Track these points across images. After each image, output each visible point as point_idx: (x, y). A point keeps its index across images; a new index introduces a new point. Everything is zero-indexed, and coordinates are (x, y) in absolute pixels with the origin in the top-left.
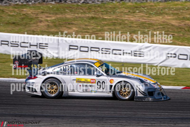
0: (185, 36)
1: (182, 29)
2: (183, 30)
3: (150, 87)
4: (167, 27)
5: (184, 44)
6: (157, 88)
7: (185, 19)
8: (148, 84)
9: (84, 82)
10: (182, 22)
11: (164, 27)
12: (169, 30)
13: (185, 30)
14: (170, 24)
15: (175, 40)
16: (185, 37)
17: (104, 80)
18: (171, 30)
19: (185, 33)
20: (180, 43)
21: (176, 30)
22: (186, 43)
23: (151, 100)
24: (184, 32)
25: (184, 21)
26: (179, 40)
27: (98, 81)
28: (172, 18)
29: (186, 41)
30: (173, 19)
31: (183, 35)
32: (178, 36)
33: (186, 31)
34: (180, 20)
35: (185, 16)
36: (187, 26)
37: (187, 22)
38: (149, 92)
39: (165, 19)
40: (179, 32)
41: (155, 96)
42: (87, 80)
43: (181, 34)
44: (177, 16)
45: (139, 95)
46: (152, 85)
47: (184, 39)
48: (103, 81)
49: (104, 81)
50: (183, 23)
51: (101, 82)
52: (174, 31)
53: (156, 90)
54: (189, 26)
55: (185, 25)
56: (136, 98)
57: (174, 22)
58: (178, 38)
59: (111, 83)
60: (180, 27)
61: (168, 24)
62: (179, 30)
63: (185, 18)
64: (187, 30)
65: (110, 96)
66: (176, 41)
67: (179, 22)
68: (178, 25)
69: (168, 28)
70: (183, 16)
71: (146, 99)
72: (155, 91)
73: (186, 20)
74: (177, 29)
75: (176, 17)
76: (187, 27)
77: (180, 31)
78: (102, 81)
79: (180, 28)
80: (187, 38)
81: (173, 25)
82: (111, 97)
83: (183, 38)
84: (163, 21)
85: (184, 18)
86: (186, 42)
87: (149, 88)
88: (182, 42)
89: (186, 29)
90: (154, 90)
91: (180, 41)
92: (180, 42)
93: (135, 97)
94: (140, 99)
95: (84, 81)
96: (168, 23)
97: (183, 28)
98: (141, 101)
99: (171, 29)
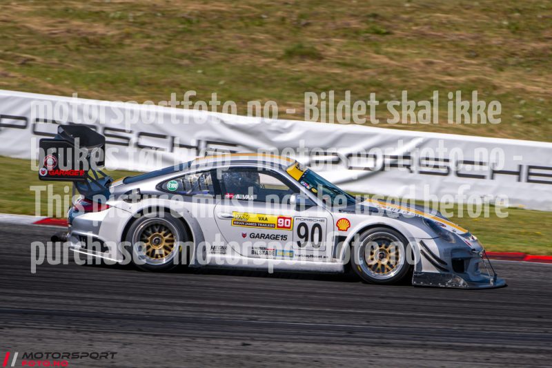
0: (66, 64)
1: (59, 43)
2: (61, 46)
3: (457, 246)
4: (14, 36)
5: (61, 89)
6: (474, 250)
7: (71, 14)
8: (452, 237)
9: (257, 225)
10: (61, 22)
11: (5, 35)
12: (20, 45)
13: (65, 46)
14: (24, 27)
15: (35, 77)
16: (66, 70)
17: (319, 219)
18: (24, 46)
19: (66, 57)
20: (50, 86)
21: (38, 46)
22: (67, 85)
23: (464, 284)
24: (64, 55)
25: (67, 19)
26: (47, 76)
27: (300, 222)
28: (33, 10)
29: (67, 79)
30: (35, 14)
31: (61, 61)
32: (45, 65)
33: (70, 50)
34: (54, 17)
35: (70, 6)
36: (74, 35)
37: (76, 22)
38: (454, 261)
39: (8, 11)
40: (47, 52)
41: (468, 272)
42: (266, 219)
43: (55, 60)
44: (47, 5)
45: (428, 268)
46: (462, 238)
47: (62, 75)
48: (315, 223)
49: (318, 222)
50: (63, 27)
51: (310, 225)
52: (34, 49)
53: (474, 256)
54: (79, 34)
55: (68, 31)
56: (420, 277)
57: (36, 24)
58: (44, 69)
59: (339, 230)
60: (54, 38)
61: (18, 29)
62: (50, 47)
63: (71, 11)
64: (72, 48)
65: (335, 270)
66: (38, 80)
67: (51, 21)
68: (47, 33)
69: (18, 40)
70: (63, 6)
71: (450, 281)
72: (470, 258)
73: (72, 19)
74: (44, 43)
75: (44, 7)
76: (74, 39)
77: (52, 51)
78: (313, 223)
79: (54, 43)
80: (70, 70)
81: (31, 32)
82: (337, 272)
83: (60, 71)
84: (4, 18)
85: (66, 10)
86: (67, 82)
87: (454, 247)
88: (54, 83)
89: (72, 44)
90: (468, 256)
91: (49, 79)
92: (49, 82)
93: (416, 273)
94: (430, 282)
95: (258, 221)
96: (18, 25)
97: (63, 40)
98: (435, 285)
99: (27, 43)
